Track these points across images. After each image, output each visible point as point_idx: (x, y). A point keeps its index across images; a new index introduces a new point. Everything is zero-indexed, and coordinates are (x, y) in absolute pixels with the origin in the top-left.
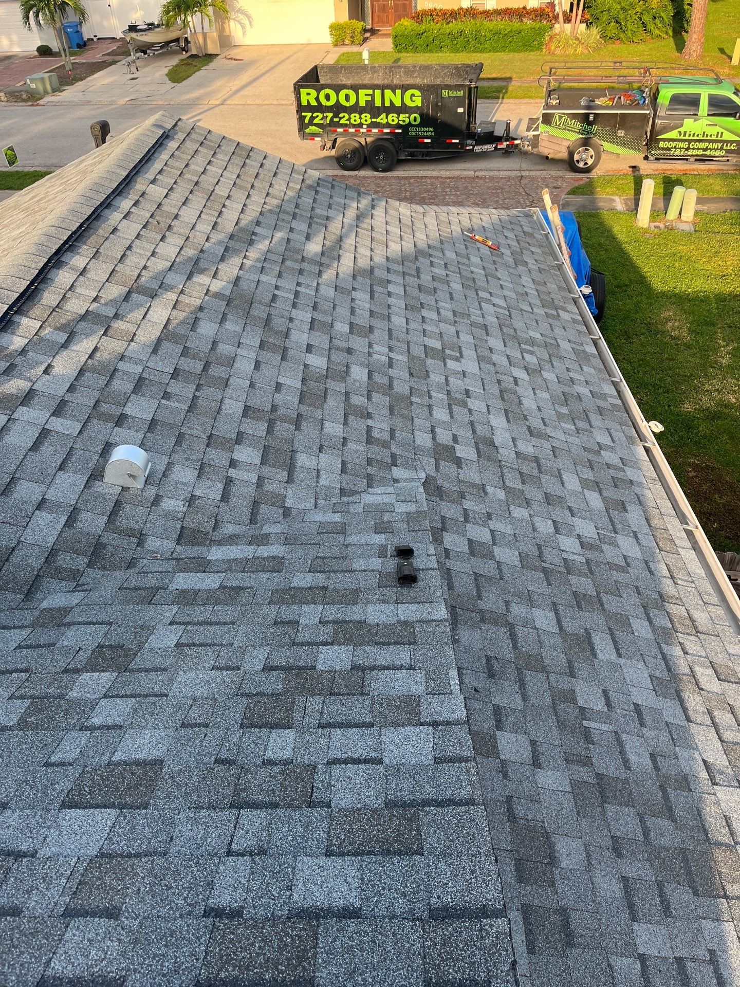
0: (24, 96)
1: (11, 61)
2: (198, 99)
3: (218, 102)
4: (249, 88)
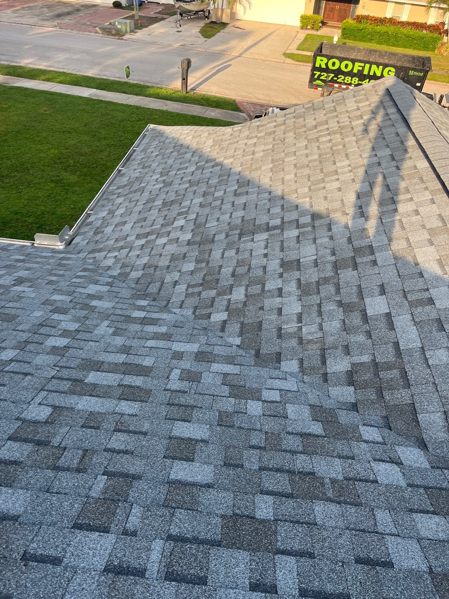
0: (113, 32)
1: (97, 8)
2: (224, 51)
3: (237, 55)
4: (254, 48)
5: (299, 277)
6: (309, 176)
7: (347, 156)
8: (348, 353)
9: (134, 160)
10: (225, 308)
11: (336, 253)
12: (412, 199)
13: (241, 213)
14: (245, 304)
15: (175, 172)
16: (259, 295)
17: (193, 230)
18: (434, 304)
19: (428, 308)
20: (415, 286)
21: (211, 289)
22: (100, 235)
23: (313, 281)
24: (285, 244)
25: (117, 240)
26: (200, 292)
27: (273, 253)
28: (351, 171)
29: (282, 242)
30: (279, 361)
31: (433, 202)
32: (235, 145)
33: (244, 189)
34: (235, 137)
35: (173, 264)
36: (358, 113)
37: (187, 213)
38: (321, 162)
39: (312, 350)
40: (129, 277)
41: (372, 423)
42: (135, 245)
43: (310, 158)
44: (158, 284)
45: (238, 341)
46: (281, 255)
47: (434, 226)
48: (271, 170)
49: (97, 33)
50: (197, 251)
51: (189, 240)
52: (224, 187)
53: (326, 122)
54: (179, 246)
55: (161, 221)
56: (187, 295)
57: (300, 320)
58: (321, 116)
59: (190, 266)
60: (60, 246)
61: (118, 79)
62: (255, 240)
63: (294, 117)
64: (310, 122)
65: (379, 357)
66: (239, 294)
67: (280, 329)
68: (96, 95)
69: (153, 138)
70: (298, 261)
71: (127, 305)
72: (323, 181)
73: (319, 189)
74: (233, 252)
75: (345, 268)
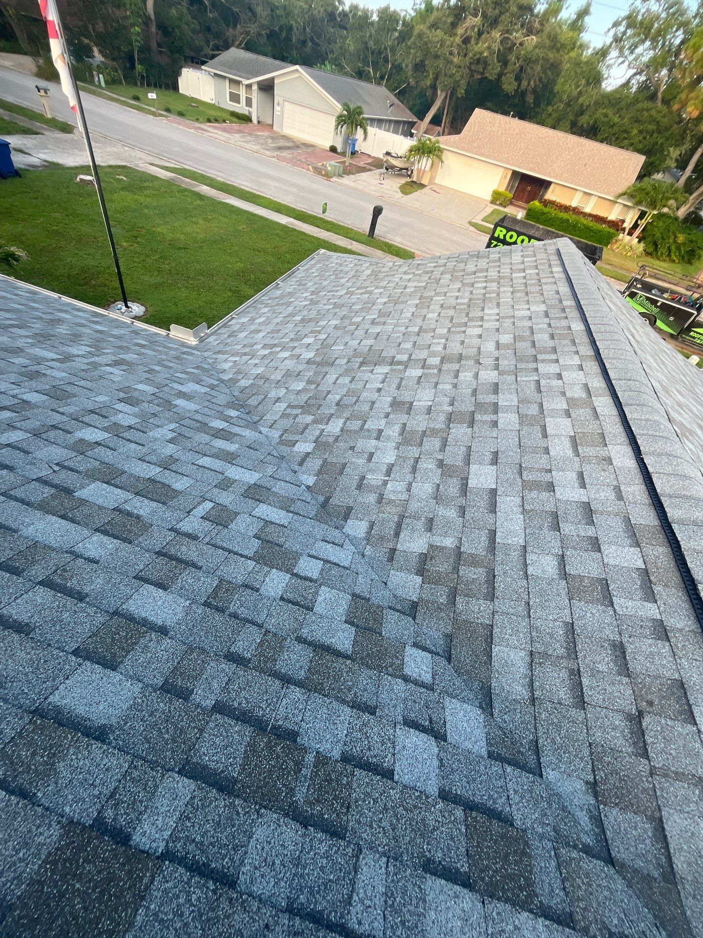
0: (323, 173)
1: (315, 148)
5: (405, 421)
6: (452, 318)
7: (498, 305)
8: (430, 529)
9: (295, 276)
10: (314, 439)
11: (455, 403)
12: (557, 361)
13: (370, 342)
14: (337, 439)
15: (324, 293)
16: (356, 432)
17: (318, 349)
18: (554, 491)
19: (545, 495)
20: (536, 463)
21: (309, 413)
22: (232, 339)
23: (420, 429)
24: (404, 382)
25: (244, 346)
26: (297, 415)
27: (388, 389)
28: (498, 320)
29: (402, 379)
30: (346, 518)
31: (581, 368)
32: (390, 278)
33: (382, 320)
34: (394, 271)
35: (284, 380)
36: (522, 267)
37: (319, 332)
38: (469, 306)
39: (390, 513)
40: (237, 385)
41: (428, 642)
42: (258, 354)
43: (459, 301)
44: (261, 397)
45: (311, 481)
46: (395, 393)
47: (576, 396)
48: (417, 306)
49: (309, 170)
50: (313, 371)
51: (310, 359)
52: (364, 314)
53: (487, 271)
54: (298, 363)
55: (292, 335)
56: (284, 415)
57: (389, 473)
58: (483, 263)
59: (300, 386)
60: (193, 341)
61: (315, 214)
62: (375, 371)
63: (457, 261)
64: (471, 267)
65: (466, 544)
66: (335, 427)
67: (363, 478)
68: (292, 224)
69: (319, 262)
70: (412, 403)
71: (214, 412)
72: (465, 325)
73: (459, 332)
74: (347, 380)
75: (461, 422)
